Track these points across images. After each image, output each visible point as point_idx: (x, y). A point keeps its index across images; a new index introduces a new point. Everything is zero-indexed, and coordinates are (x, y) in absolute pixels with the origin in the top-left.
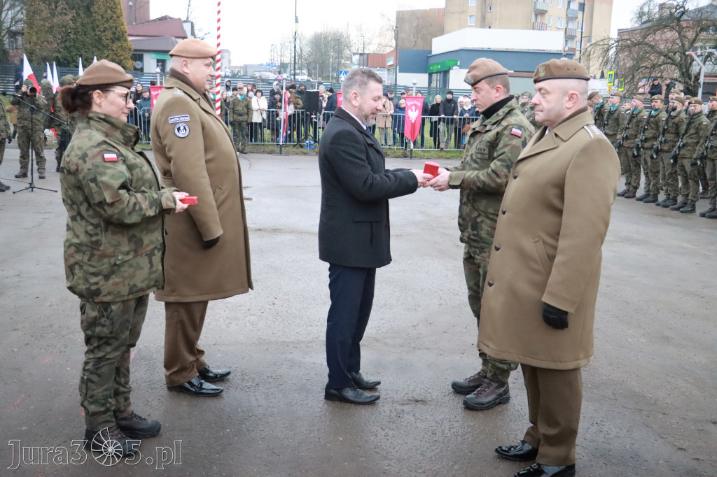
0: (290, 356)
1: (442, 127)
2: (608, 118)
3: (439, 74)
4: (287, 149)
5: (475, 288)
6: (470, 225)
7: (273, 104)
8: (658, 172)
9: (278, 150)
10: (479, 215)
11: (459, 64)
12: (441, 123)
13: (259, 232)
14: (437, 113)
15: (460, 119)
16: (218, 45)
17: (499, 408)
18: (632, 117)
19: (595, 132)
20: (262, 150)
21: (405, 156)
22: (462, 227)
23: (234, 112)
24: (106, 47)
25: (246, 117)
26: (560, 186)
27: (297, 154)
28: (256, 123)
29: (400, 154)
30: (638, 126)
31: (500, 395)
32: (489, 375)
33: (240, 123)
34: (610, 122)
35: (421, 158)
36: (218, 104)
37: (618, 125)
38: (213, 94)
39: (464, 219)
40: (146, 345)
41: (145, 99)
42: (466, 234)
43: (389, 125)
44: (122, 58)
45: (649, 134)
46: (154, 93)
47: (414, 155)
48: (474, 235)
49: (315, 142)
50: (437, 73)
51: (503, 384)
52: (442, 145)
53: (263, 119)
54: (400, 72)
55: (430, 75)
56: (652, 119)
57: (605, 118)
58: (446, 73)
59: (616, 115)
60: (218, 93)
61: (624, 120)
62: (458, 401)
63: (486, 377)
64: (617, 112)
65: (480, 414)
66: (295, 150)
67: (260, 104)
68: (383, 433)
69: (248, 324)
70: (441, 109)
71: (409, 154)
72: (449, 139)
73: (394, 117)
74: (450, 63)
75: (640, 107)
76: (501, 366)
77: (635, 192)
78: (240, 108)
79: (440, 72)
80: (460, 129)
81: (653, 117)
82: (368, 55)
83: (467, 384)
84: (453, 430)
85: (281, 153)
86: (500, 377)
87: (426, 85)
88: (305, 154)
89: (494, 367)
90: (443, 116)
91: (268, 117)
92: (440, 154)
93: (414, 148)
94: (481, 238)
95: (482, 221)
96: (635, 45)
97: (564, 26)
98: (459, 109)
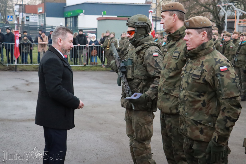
3: (71, 18)
11: (84, 12)
15: (90, 47)
50: (70, 17)
54: (47, 16)
55: (66, 19)
58: (76, 18)
70: (77, 41)
74: (78, 11)
79: (72, 17)
80: (90, 53)
82: (25, 5)
90: (79, 45)
98: (89, 40)
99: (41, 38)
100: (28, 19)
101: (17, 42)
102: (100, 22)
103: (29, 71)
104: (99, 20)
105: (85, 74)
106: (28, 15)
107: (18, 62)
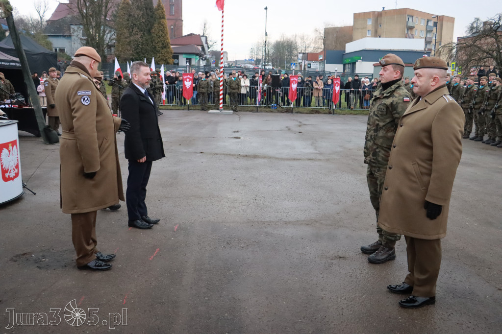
0: (265, 230)
1: (352, 96)
2: (452, 91)
3: (349, 65)
4: (261, 109)
5: (375, 192)
6: (371, 153)
7: (253, 82)
8: (484, 123)
9: (255, 109)
10: (377, 148)
11: (361, 58)
12: (352, 93)
13: (246, 158)
14: (349, 88)
15: (363, 91)
16: (222, 49)
17: (389, 263)
18: (467, 89)
19: (449, 99)
20: (246, 109)
21: (330, 113)
22: (366, 155)
23: (230, 87)
24: (158, 52)
25: (237, 90)
26: (428, 131)
27: (267, 112)
28: (243, 94)
29: (327, 112)
30: (471, 95)
31: (390, 255)
32: (383, 243)
33: (234, 94)
34: (454, 93)
35: (340, 114)
36: (221, 83)
37: (459, 94)
38: (219, 77)
39: (367, 150)
40: (184, 221)
41: (180, 81)
42: (368, 158)
43: (321, 94)
44: (167, 58)
45: (478, 100)
46: (185, 77)
47: (335, 112)
48: (374, 159)
49: (277, 104)
50: (348, 64)
51: (392, 248)
52: (352, 107)
53: (247, 92)
54: (326, 63)
55: (344, 65)
56: (480, 91)
57: (451, 90)
58: (353, 64)
59: (457, 88)
60: (221, 77)
61: (462, 91)
62: (365, 258)
63: (381, 244)
64: (458, 87)
65: (378, 266)
66: (265, 109)
67: (245, 83)
68: (322, 276)
69: (241, 211)
70: (352, 85)
71: (332, 112)
72: (356, 103)
73: (324, 90)
74: (356, 58)
75: (472, 84)
76: (391, 238)
77: (469, 135)
78: (233, 85)
79: (350, 63)
80: (363, 97)
81: (480, 89)
82: (307, 53)
83: (369, 248)
84: (362, 275)
85: (257, 111)
86: (390, 244)
87: (342, 71)
88: (271, 112)
89: (386, 238)
90: (353, 89)
91: (250, 90)
92: (351, 112)
93: (336, 108)
94: (378, 161)
95: (379, 151)
96: (469, 46)
97: (424, 35)
98: (362, 85)
99: (316, 82)
100: (309, 66)
101: (294, 86)
102: (377, 68)
103: (303, 113)
104: (375, 66)
105: (356, 118)
106: (310, 62)
107: (294, 106)
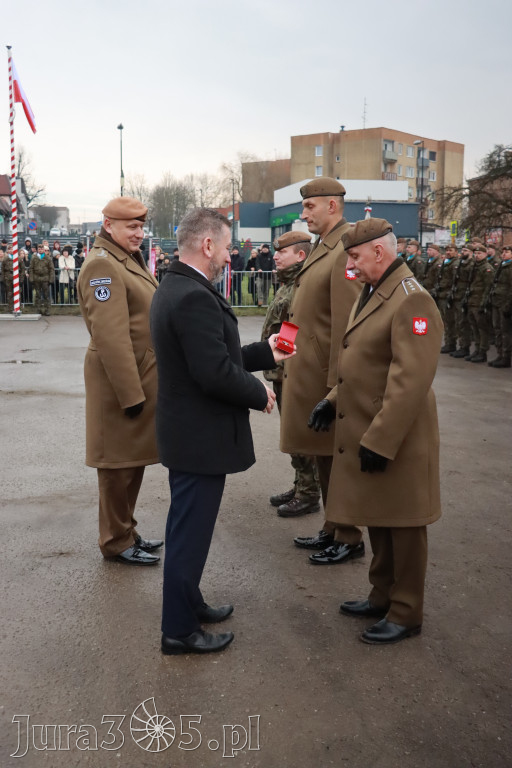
1: (258, 282)
8: (454, 322)
12: (258, 278)
13: (9, 396)
18: (428, 266)
20: (67, 312)
23: (35, 272)
25: (49, 277)
28: (62, 284)
30: (434, 275)
33: (41, 283)
38: (11, 254)
45: (443, 283)
50: (279, 227)
52: (261, 302)
53: (70, 280)
54: (242, 226)
55: (273, 229)
56: (446, 268)
58: (288, 227)
60: (16, 252)
67: (67, 263)
70: (258, 265)
72: (266, 295)
74: (291, 216)
75: (435, 257)
78: (40, 268)
79: (283, 225)
81: (447, 265)
87: (269, 240)
90: (260, 271)
92: (258, 312)
97: (414, 175)
